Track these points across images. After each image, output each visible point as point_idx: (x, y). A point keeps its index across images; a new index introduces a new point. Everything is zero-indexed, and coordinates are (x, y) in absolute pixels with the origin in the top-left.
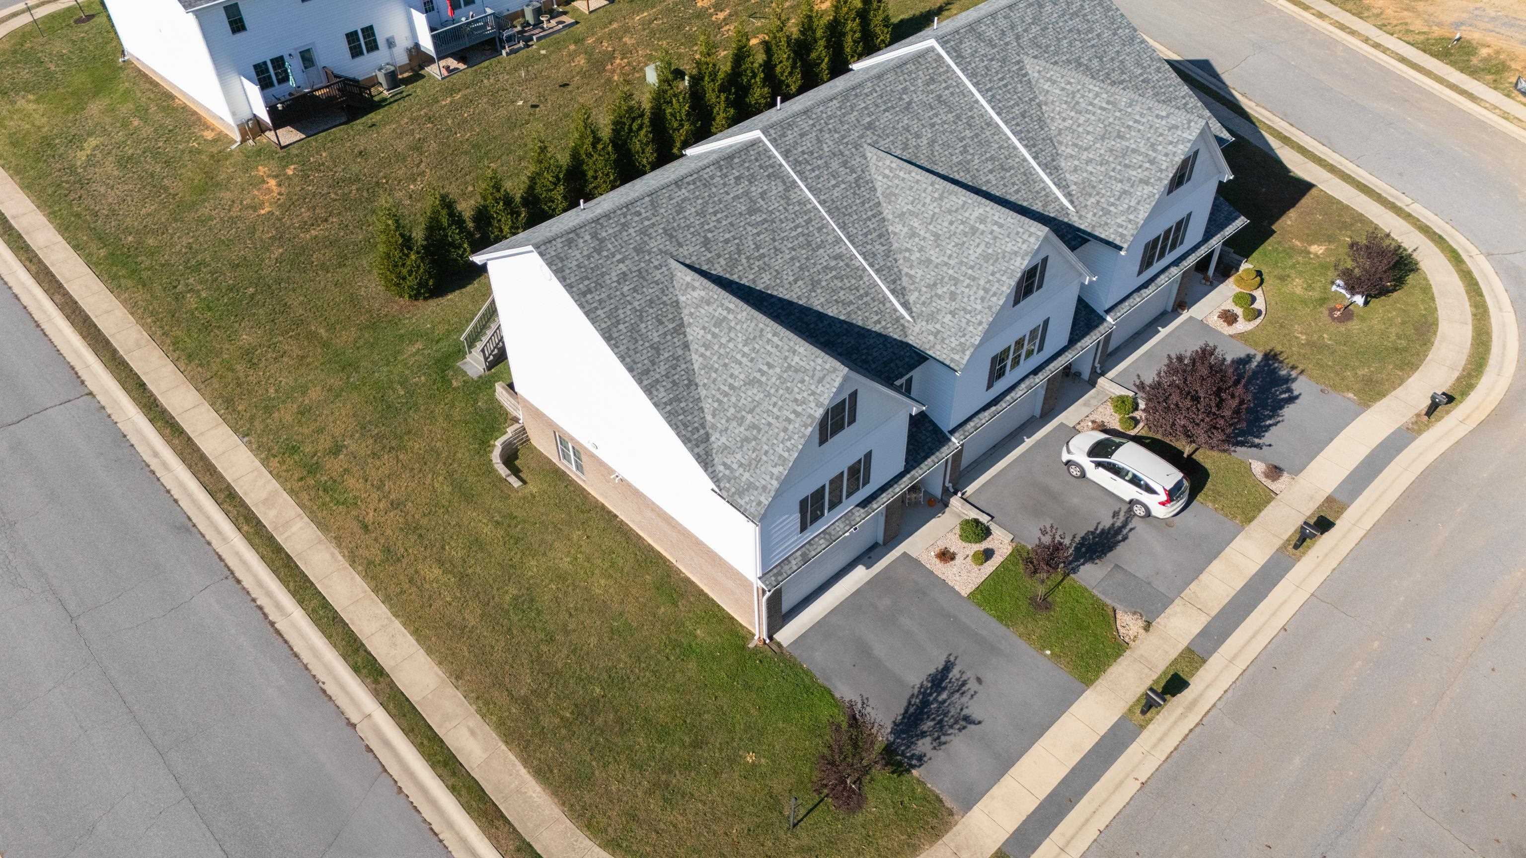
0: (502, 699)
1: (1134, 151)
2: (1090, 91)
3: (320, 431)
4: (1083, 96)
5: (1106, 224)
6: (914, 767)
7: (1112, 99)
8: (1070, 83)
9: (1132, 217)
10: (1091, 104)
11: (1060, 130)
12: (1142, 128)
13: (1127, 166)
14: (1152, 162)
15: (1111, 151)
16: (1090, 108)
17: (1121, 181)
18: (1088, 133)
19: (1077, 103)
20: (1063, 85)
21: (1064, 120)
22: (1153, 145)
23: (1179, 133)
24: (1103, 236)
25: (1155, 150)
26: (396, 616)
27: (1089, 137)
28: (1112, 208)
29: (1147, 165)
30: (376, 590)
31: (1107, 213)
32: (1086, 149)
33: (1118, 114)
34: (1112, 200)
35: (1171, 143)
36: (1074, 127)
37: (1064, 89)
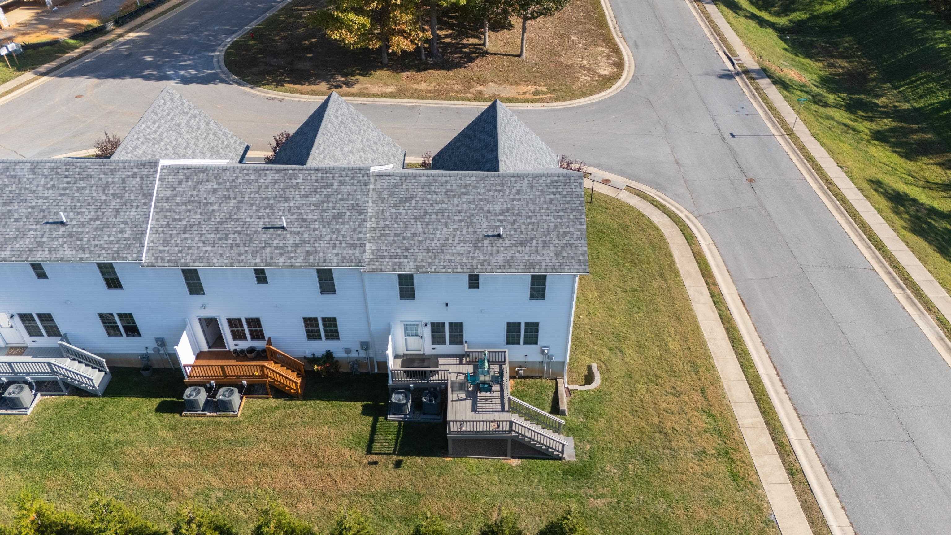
1: (188, 122)
2: (144, 129)
4: (149, 134)
5: (235, 148)
7: (152, 121)
8: (138, 139)
9: (229, 136)
10: (155, 132)
12: (172, 114)
13: (198, 128)
14: (195, 116)
15: (188, 132)
16: (158, 133)
17: (208, 134)
18: (176, 140)
19: (154, 139)
20: (139, 143)
21: (167, 149)
22: (184, 113)
23: (176, 99)
25: (187, 113)
27: (180, 140)
28: (225, 143)
29: (197, 119)
31: (228, 146)
32: (188, 144)
33: (163, 121)
34: (220, 141)
35: (182, 104)
36: (173, 145)
37: (143, 143)
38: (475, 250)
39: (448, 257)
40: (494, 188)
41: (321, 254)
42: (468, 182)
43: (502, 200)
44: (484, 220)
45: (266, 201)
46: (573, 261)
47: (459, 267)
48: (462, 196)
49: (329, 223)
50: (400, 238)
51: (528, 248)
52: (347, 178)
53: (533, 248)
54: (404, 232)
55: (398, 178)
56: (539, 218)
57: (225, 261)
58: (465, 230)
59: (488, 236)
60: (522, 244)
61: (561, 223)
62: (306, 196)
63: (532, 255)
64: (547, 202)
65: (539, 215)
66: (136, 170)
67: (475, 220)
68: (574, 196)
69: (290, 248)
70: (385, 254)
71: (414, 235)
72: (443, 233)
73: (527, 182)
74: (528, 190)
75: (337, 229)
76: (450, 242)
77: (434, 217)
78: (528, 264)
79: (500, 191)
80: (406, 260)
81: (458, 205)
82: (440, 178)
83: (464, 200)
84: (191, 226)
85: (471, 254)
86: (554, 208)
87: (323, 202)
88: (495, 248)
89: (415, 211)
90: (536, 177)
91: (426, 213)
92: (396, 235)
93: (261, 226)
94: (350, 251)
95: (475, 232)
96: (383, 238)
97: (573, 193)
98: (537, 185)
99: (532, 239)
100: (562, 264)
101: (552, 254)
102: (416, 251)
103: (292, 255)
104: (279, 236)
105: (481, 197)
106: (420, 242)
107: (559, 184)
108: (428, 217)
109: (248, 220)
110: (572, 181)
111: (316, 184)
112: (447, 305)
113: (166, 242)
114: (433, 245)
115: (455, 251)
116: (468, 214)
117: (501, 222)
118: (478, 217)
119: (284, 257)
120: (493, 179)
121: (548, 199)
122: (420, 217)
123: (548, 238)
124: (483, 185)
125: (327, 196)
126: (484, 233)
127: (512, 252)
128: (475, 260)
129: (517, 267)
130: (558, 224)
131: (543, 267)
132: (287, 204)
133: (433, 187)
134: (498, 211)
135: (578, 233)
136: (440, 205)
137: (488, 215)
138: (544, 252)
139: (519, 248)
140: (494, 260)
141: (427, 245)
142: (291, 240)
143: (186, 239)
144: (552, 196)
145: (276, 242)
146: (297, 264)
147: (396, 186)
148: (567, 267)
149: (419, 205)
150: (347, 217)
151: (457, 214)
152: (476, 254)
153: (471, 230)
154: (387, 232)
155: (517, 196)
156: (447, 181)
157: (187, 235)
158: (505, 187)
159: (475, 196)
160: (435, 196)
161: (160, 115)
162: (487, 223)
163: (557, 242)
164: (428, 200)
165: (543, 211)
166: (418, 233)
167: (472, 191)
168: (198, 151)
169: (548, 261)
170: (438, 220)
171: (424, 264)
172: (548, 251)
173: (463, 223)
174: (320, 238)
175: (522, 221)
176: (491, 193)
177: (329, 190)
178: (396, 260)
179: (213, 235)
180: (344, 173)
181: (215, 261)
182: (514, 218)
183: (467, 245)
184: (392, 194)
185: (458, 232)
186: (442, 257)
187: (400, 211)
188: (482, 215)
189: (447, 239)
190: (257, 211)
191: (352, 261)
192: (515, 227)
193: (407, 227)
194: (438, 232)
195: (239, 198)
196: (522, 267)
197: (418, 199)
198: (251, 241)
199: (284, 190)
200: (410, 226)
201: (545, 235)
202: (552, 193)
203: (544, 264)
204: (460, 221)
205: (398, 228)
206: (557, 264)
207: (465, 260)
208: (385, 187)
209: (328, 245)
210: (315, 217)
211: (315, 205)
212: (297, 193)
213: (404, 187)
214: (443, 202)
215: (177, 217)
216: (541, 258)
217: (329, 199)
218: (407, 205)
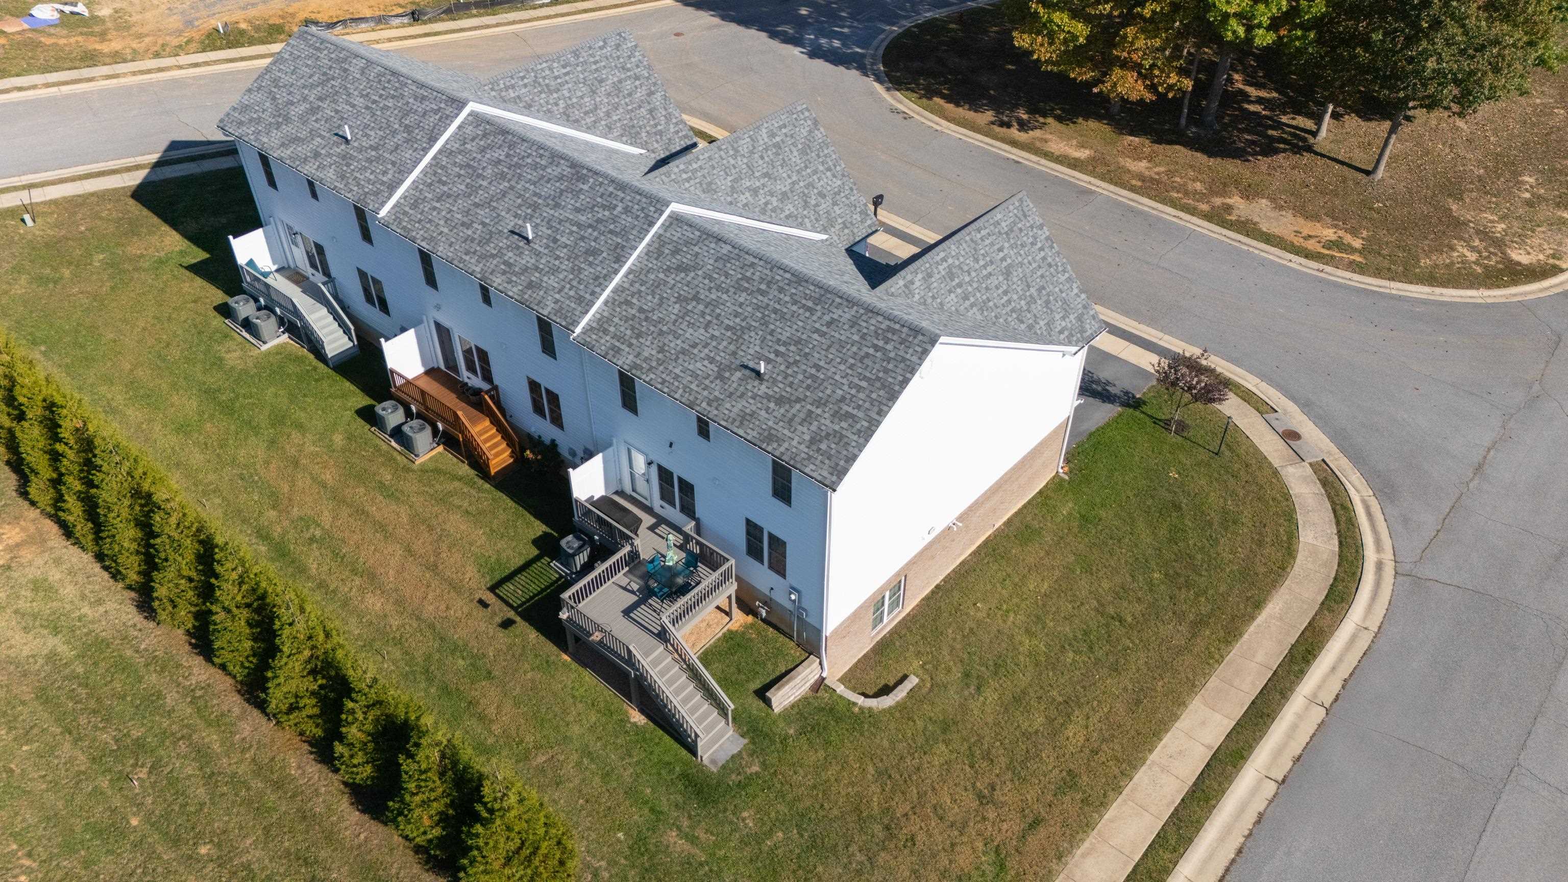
1: (620, 81)
2: (542, 70)
4: (544, 78)
5: (670, 139)
7: (563, 63)
8: (523, 78)
9: (674, 121)
10: (556, 78)
11: (564, 113)
12: (603, 64)
13: (630, 95)
14: (637, 78)
15: (609, 95)
16: (559, 81)
17: (640, 107)
18: (582, 97)
19: (547, 85)
20: (521, 83)
21: (557, 104)
22: (623, 68)
23: (625, 47)
24: (678, 148)
25: (629, 70)
27: (586, 100)
28: (659, 128)
29: (637, 83)
31: (660, 133)
32: (596, 109)
33: (579, 69)
34: (652, 123)
35: (629, 57)
36: (569, 102)
37: (525, 86)
38: (716, 378)
39: (677, 371)
40: (804, 301)
41: (541, 293)
42: (778, 278)
43: (800, 324)
44: (758, 342)
45: (535, 199)
46: (827, 461)
47: (680, 391)
48: (756, 294)
49: (577, 257)
50: (643, 316)
51: (782, 411)
52: (636, 207)
53: (789, 415)
54: (654, 310)
55: (697, 233)
56: (830, 374)
57: (450, 254)
58: (725, 343)
59: (746, 367)
60: (780, 401)
61: (853, 396)
62: (577, 210)
63: (781, 424)
64: (858, 357)
65: (833, 370)
66: (443, 105)
67: (746, 337)
68: (902, 365)
69: (517, 269)
70: (612, 329)
71: (661, 321)
72: (696, 334)
73: (853, 313)
74: (846, 327)
75: (580, 269)
76: (696, 351)
77: (701, 307)
78: (766, 434)
79: (809, 309)
80: (627, 349)
81: (741, 305)
82: (747, 256)
83: (755, 301)
84: (449, 196)
85: (707, 382)
86: (860, 370)
87: (590, 226)
88: (742, 389)
89: (686, 288)
90: (872, 311)
91: (696, 298)
92: (641, 310)
93: (510, 227)
94: (573, 305)
95: (734, 354)
96: (624, 307)
97: (904, 360)
98: (864, 324)
99: (798, 400)
100: (810, 458)
101: (807, 437)
102: (648, 343)
103: (514, 279)
104: (518, 247)
105: (778, 307)
106: (661, 332)
107: (895, 338)
108: (694, 303)
109: (503, 213)
110: (916, 341)
111: (599, 200)
112: (671, 445)
113: (414, 206)
114: (672, 345)
115: (691, 367)
116: (744, 324)
117: (777, 356)
118: (753, 334)
119: (504, 277)
120: (812, 288)
121: (862, 353)
122: (686, 300)
123: (819, 411)
124: (794, 291)
125: (599, 221)
126: (744, 360)
127: (759, 405)
128: (705, 393)
129: (749, 431)
130: (848, 396)
131: (782, 449)
132: (552, 212)
133: (729, 265)
134: (784, 338)
135: (866, 424)
136: (720, 294)
137: (769, 337)
138: (800, 428)
139: (772, 405)
140: (728, 406)
141: (666, 341)
142: (527, 259)
143: (435, 208)
144: (871, 351)
145: (510, 254)
146: (510, 294)
147: (687, 243)
148: (812, 467)
149: (696, 282)
150: (600, 258)
151: (732, 317)
152: (713, 386)
153: (732, 347)
154: (634, 301)
155: (824, 329)
156: (752, 265)
157: (438, 205)
158: (819, 308)
159: (772, 303)
160: (723, 278)
161: (581, 59)
162: (757, 348)
163: (828, 422)
164: (711, 279)
165: (842, 367)
166: (667, 319)
167: (774, 292)
168: (603, 123)
169: (794, 443)
170: (703, 314)
171: (644, 365)
172: (805, 430)
173: (729, 334)
174: (555, 271)
175: (804, 367)
176: (795, 308)
177: (607, 213)
178: (617, 344)
179: (459, 216)
180: (638, 197)
181: (441, 249)
182: (798, 358)
183: (713, 366)
184: (676, 252)
185: (714, 343)
186: (670, 368)
187: (669, 280)
188: (760, 333)
189: (694, 346)
190: (519, 206)
191: (565, 318)
192: (789, 371)
193: (660, 305)
194: (690, 331)
195: (513, 183)
196: (755, 434)
197: (700, 273)
198: (488, 241)
199: (562, 191)
200: (664, 306)
201: (819, 403)
202: (876, 348)
203: (786, 445)
204: (728, 328)
205: (650, 302)
206: (803, 455)
207: (693, 386)
208: (675, 239)
209: (556, 285)
210: (568, 242)
211: (579, 225)
212: (572, 202)
213: (696, 249)
214: (727, 292)
215: (444, 179)
216: (790, 434)
217: (599, 226)
218: (683, 275)
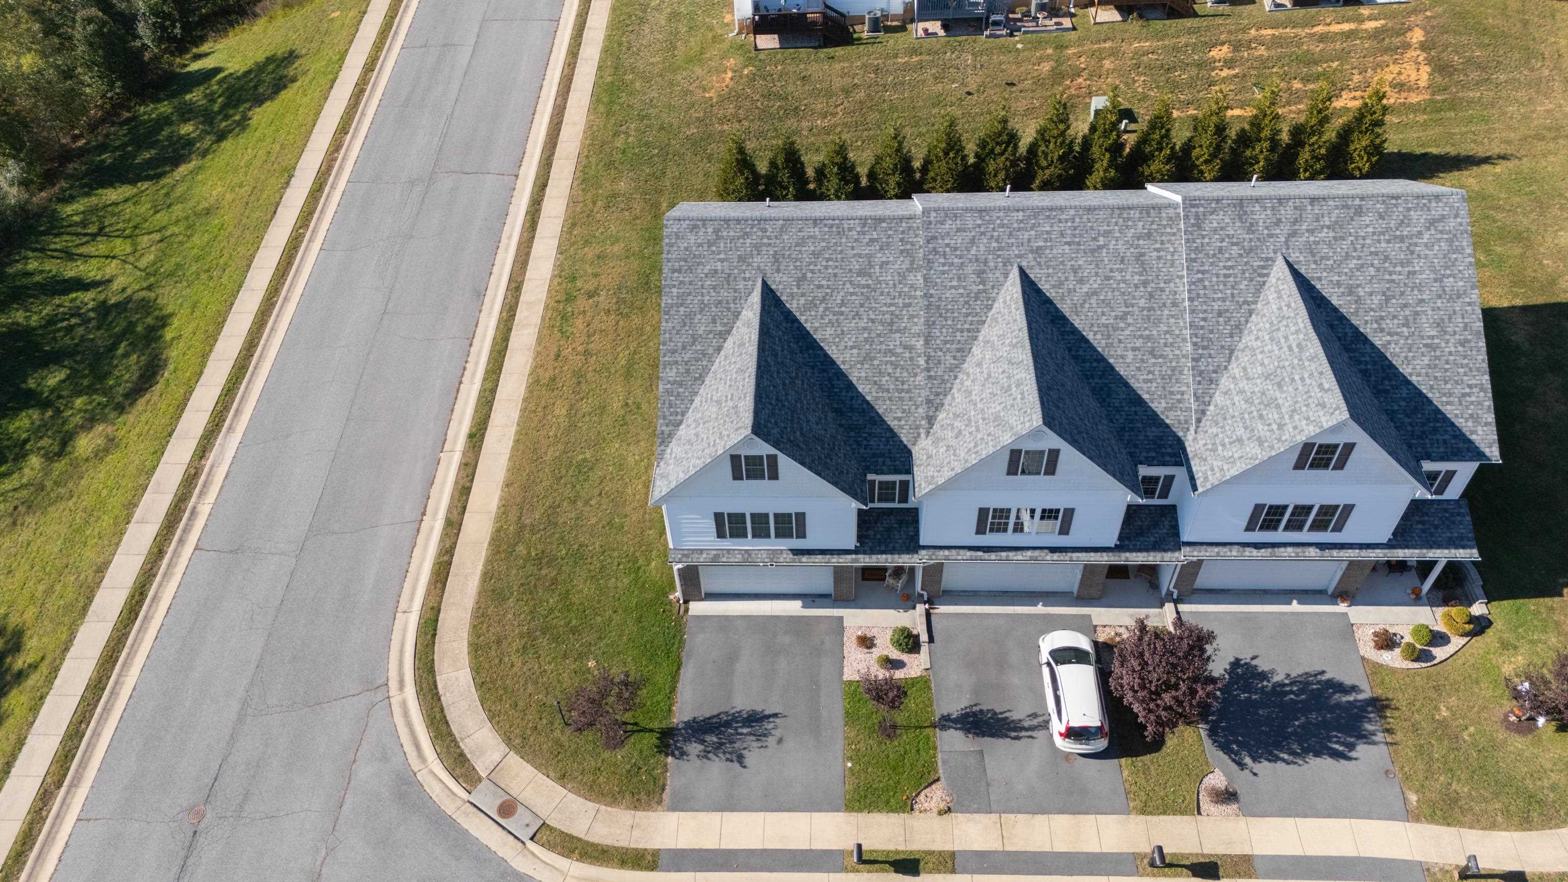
0: (513, 517)
1: (1278, 407)
2: (1297, 323)
3: (596, 275)
4: (1287, 326)
5: (1205, 460)
6: (673, 755)
7: (1304, 343)
8: (1289, 306)
9: (1226, 467)
10: (1286, 338)
11: (1247, 347)
12: (1301, 388)
13: (1261, 417)
14: (1281, 426)
15: (1263, 394)
16: (1283, 340)
17: (1246, 428)
18: (1262, 364)
19: (1278, 329)
20: (1283, 304)
21: (1257, 339)
22: (1294, 411)
23: (1321, 413)
24: (1194, 469)
25: (1291, 417)
26: (518, 425)
27: (1259, 368)
28: (1220, 448)
29: (1275, 427)
30: (525, 400)
31: (1214, 450)
32: (1248, 379)
33: (1296, 361)
34: (1227, 440)
35: (1308, 419)
36: (1258, 351)
37: (1280, 309)
161: (1307, 363)
168: (1232, 386)
